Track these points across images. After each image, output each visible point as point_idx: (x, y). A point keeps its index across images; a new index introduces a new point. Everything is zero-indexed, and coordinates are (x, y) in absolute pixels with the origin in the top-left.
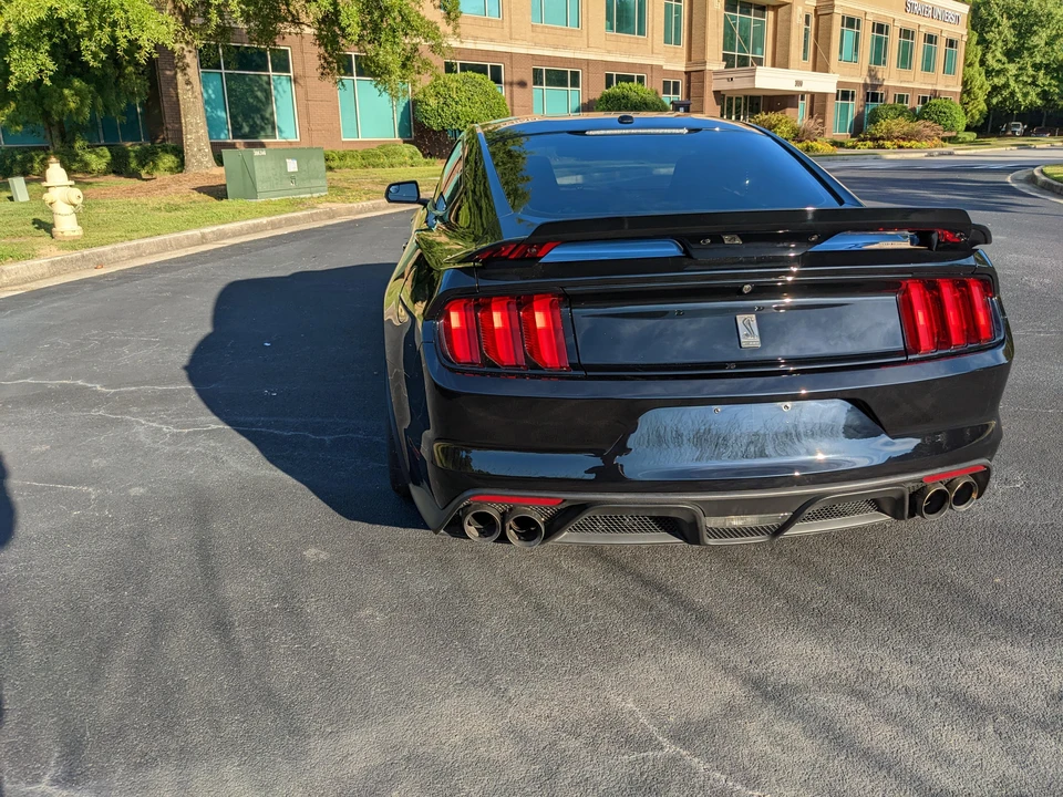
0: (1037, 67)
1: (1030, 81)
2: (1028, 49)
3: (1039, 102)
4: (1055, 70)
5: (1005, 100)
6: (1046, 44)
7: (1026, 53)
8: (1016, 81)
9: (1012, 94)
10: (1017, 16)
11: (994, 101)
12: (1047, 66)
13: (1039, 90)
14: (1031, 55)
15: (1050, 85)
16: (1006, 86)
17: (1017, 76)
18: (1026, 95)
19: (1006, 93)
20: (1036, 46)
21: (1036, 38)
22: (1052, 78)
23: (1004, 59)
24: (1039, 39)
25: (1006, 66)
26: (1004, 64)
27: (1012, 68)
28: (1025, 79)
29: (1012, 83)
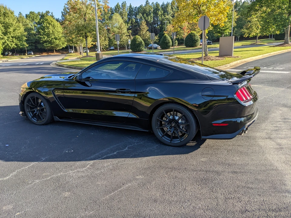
0: (13, 37)
1: (12, 41)
2: (9, 32)
3: (16, 46)
4: (17, 38)
5: (6, 46)
6: (13, 31)
7: (8, 34)
8: (8, 41)
9: (8, 44)
10: (3, 23)
11: (3, 46)
12: (15, 37)
13: (15, 43)
14: (10, 34)
15: (17, 42)
16: (5, 42)
17: (8, 40)
18: (12, 45)
19: (6, 44)
20: (10, 32)
21: (10, 30)
22: (17, 40)
23: (3, 35)
24: (11, 30)
25: (4, 37)
26: (3, 36)
27: (6, 38)
28: (10, 40)
29: (7, 42)
